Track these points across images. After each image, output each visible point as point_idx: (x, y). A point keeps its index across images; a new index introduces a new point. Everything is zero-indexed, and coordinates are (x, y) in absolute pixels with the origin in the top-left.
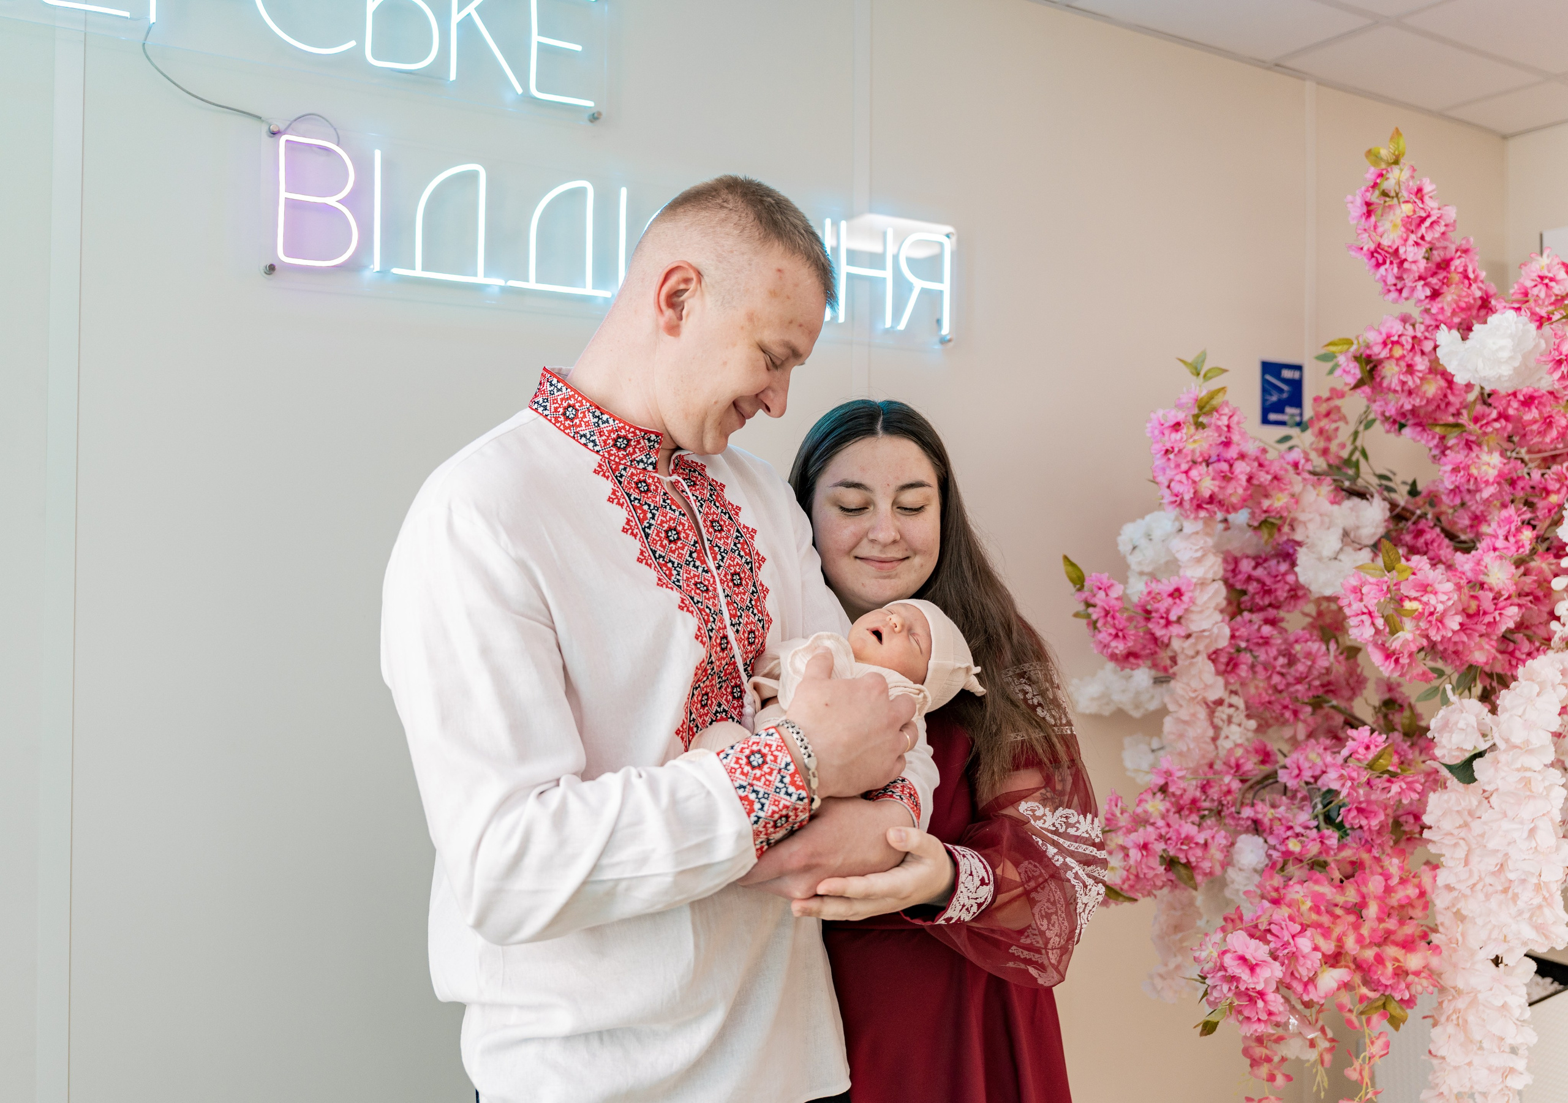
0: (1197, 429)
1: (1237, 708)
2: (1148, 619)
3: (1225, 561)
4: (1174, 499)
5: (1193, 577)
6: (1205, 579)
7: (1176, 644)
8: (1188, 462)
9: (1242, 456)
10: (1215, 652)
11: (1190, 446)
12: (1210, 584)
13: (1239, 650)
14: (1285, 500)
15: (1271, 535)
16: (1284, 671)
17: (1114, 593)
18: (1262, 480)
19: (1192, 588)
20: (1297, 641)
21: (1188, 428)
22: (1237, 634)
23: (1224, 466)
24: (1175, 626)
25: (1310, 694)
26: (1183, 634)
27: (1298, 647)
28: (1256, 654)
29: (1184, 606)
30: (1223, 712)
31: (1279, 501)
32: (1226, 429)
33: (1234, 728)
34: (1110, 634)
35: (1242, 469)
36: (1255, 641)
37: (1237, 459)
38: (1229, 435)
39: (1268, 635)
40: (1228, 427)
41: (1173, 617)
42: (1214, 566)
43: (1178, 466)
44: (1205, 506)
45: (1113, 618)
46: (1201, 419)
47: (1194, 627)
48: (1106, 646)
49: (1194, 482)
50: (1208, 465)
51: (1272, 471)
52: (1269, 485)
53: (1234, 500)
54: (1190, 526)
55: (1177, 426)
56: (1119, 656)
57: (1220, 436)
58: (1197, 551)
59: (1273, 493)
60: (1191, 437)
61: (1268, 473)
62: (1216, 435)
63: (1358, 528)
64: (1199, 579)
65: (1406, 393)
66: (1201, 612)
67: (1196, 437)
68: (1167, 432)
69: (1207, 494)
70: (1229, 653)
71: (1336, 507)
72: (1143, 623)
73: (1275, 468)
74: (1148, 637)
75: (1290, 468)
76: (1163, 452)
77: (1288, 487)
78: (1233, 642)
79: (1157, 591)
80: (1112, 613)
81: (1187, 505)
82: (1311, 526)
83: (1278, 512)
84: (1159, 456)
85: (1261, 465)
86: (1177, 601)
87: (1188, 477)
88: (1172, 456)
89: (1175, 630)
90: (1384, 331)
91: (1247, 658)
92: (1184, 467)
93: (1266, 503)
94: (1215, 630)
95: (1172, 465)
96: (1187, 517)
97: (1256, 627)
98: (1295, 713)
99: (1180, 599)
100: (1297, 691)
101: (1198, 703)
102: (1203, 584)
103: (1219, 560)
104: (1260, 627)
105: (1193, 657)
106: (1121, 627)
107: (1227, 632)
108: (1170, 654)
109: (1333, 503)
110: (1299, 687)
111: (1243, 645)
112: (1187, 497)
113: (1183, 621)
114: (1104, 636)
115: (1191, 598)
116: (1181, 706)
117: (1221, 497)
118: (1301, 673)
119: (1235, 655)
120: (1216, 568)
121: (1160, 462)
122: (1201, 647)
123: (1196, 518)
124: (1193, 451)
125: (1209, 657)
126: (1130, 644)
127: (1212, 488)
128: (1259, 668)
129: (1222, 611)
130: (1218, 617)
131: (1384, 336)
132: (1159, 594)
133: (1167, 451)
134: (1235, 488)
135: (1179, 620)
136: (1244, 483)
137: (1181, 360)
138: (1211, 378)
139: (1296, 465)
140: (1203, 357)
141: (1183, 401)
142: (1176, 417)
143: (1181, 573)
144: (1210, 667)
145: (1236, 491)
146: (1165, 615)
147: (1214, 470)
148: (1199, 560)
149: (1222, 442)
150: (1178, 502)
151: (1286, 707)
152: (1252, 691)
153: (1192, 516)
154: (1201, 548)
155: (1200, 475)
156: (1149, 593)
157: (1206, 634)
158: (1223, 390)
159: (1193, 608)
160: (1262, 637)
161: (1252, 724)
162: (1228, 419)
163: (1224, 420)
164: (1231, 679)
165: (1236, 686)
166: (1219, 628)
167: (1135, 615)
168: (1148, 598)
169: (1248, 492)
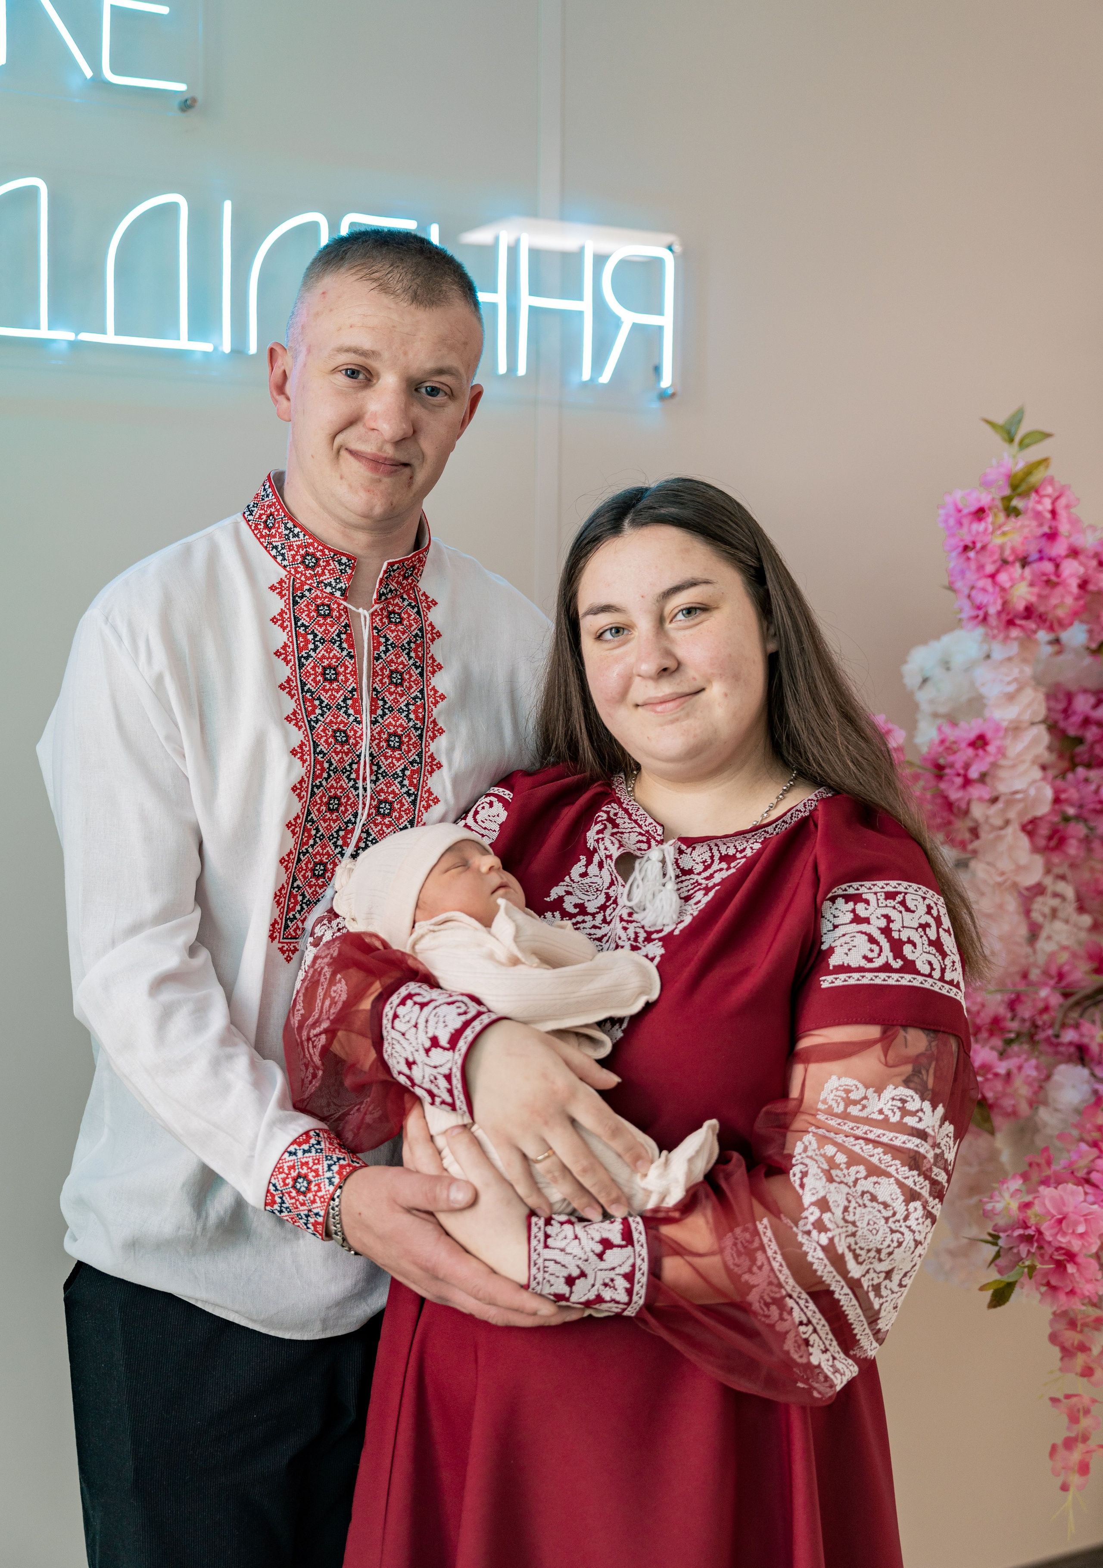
0: (1008, 516)
1: (1065, 899)
2: (940, 777)
3: (1051, 696)
4: (974, 613)
5: (1004, 720)
6: (1021, 722)
7: (978, 811)
8: (994, 562)
9: (1074, 553)
10: (1032, 822)
11: (998, 540)
12: (1026, 729)
13: (1067, 819)
19: (1001, 734)
21: (995, 515)
22: (1063, 796)
23: (1048, 567)
24: (978, 786)
26: (987, 796)
28: (1092, 824)
29: (989, 759)
30: (1044, 904)
32: (1048, 516)
33: (1060, 926)
35: (1072, 570)
36: (1092, 806)
37: (1067, 556)
38: (1054, 524)
40: (1053, 513)
41: (973, 774)
42: (1031, 705)
43: (981, 568)
44: (1018, 622)
46: (1016, 503)
47: (1003, 788)
49: (1003, 590)
50: (1024, 566)
53: (1061, 613)
54: (999, 651)
55: (980, 513)
57: (1041, 525)
58: (1009, 683)
60: (1000, 527)
62: (1034, 523)
64: (1011, 722)
66: (1013, 766)
67: (1005, 528)
68: (966, 522)
69: (1020, 606)
70: (1052, 824)
72: (933, 782)
74: (939, 801)
76: (960, 549)
78: (1057, 807)
79: (952, 739)
81: (993, 621)
84: (954, 554)
86: (981, 752)
87: (995, 583)
88: (972, 554)
89: (976, 791)
91: (1078, 830)
92: (990, 568)
94: (1032, 792)
95: (973, 565)
96: (994, 637)
97: (1094, 788)
99: (985, 750)
101: (1007, 890)
102: (1016, 729)
103: (1041, 696)
105: (1001, 828)
107: (1048, 793)
108: (970, 824)
111: (1071, 811)
112: (992, 610)
113: (988, 779)
115: (1000, 748)
116: (983, 894)
117: (1042, 609)
119: (1061, 826)
120: (1035, 706)
121: (957, 562)
122: (1012, 814)
123: (1006, 639)
124: (1002, 548)
125: (1024, 828)
127: (1028, 597)
129: (1044, 768)
130: (1037, 774)
132: (955, 742)
133: (966, 548)
134: (1063, 597)
135: (983, 778)
136: (1075, 589)
137: (988, 422)
138: (1028, 446)
140: (1017, 418)
141: (991, 477)
142: (979, 500)
143: (987, 713)
144: (1026, 842)
145: (1064, 601)
146: (962, 772)
147: (1033, 573)
148: (1011, 698)
149: (1046, 535)
150: (981, 617)
152: (1087, 875)
153: (1001, 636)
154: (1015, 680)
155: (1012, 579)
156: (942, 742)
157: (1019, 796)
158: (1044, 462)
159: (1002, 762)
161: (1086, 921)
162: (1053, 503)
163: (1047, 504)
164: (1056, 859)
165: (1063, 869)
166: (1038, 789)
167: (920, 771)
168: (941, 749)
169: (1082, 602)
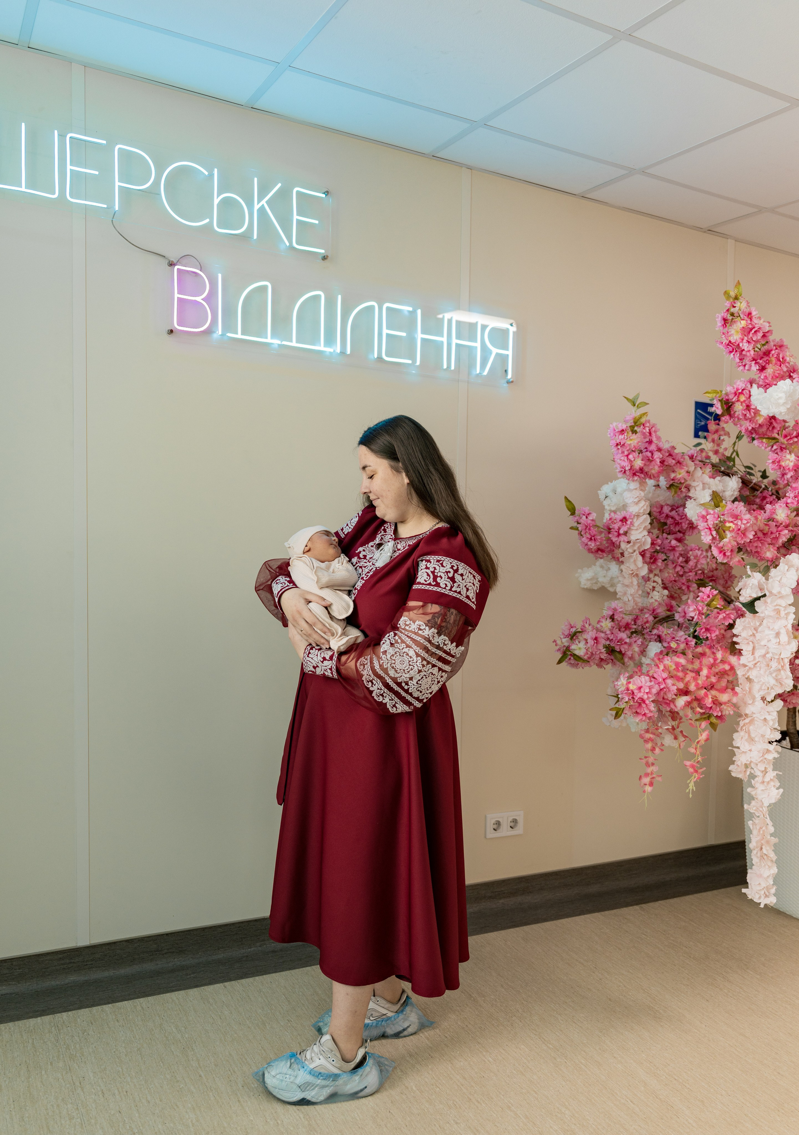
0: (633, 433)
1: (658, 583)
2: (609, 533)
3: (652, 505)
4: (621, 470)
5: (634, 512)
6: (640, 513)
7: (623, 546)
8: (628, 450)
9: (659, 450)
10: (642, 552)
11: (628, 442)
12: (642, 516)
13: (657, 551)
14: (683, 474)
15: (676, 492)
16: (682, 565)
17: (590, 518)
18: (670, 462)
19: (632, 517)
20: (691, 550)
21: (628, 433)
22: (655, 542)
23: (649, 454)
24: (623, 536)
25: (697, 578)
26: (627, 541)
27: (691, 553)
28: (668, 555)
29: (628, 526)
30: (650, 584)
31: (680, 474)
32: (648, 434)
33: (655, 593)
34: (588, 538)
35: (657, 456)
36: (668, 548)
37: (656, 451)
38: (651, 438)
39: (675, 545)
40: (650, 433)
41: (621, 532)
42: (643, 507)
43: (623, 452)
44: (637, 474)
45: (590, 529)
46: (636, 428)
47: (632, 538)
48: (587, 545)
49: (631, 461)
50: (639, 454)
51: (677, 459)
52: (674, 465)
53: (653, 472)
54: (632, 486)
55: (622, 432)
56: (593, 550)
57: (645, 438)
58: (636, 498)
59: (676, 470)
60: (629, 437)
61: (673, 459)
62: (642, 436)
63: (724, 491)
64: (636, 513)
65: (749, 421)
66: (637, 529)
67: (631, 438)
68: (617, 434)
69: (638, 468)
70: (651, 553)
71: (712, 479)
72: (606, 534)
73: (679, 457)
74: (609, 542)
75: (687, 458)
76: (615, 445)
77: (685, 467)
78: (653, 546)
79: (614, 518)
80: (589, 527)
81: (628, 473)
82: (697, 489)
83: (679, 480)
84: (613, 447)
85: (670, 455)
86: (624, 524)
87: (628, 459)
88: (619, 447)
89: (623, 538)
90: (735, 386)
91: (662, 556)
92: (626, 453)
93: (673, 475)
94: (643, 539)
95: (620, 452)
97: (669, 541)
98: (688, 587)
99: (626, 523)
100: (690, 576)
101: (634, 576)
102: (638, 516)
103: (647, 504)
104: (671, 541)
105: (632, 553)
106: (593, 535)
107: (649, 541)
108: (621, 551)
109: (710, 477)
110: (690, 574)
111: (658, 548)
112: (627, 469)
113: (628, 534)
114: (584, 539)
115: (631, 522)
116: (625, 578)
117: (647, 470)
118: (692, 566)
119: (655, 554)
120: (645, 507)
121: (614, 450)
122: (636, 548)
123: (633, 481)
124: (630, 445)
125: (640, 554)
126: (598, 544)
127: (640, 464)
128: (670, 563)
129: (648, 531)
130: (646, 533)
131: (735, 389)
132: (615, 520)
133: (617, 445)
134: (654, 466)
135: (625, 533)
136: (659, 463)
137: (625, 397)
138: (641, 407)
139: (691, 457)
140: (637, 397)
141: (627, 419)
142: (622, 427)
143: (628, 509)
144: (640, 558)
145: (655, 468)
146: (617, 531)
147: (643, 456)
148: (637, 503)
149: (647, 442)
150: (623, 471)
151: (683, 584)
152: (667, 575)
153: (631, 479)
154: (638, 497)
155: (634, 457)
156: (610, 519)
157: (638, 541)
158: (645, 414)
159: (632, 528)
160: (671, 547)
161: (666, 592)
162: (649, 430)
163: (647, 429)
164: (653, 567)
165: (657, 572)
166: (645, 539)
167: (602, 530)
168: (610, 522)
169: (661, 468)
